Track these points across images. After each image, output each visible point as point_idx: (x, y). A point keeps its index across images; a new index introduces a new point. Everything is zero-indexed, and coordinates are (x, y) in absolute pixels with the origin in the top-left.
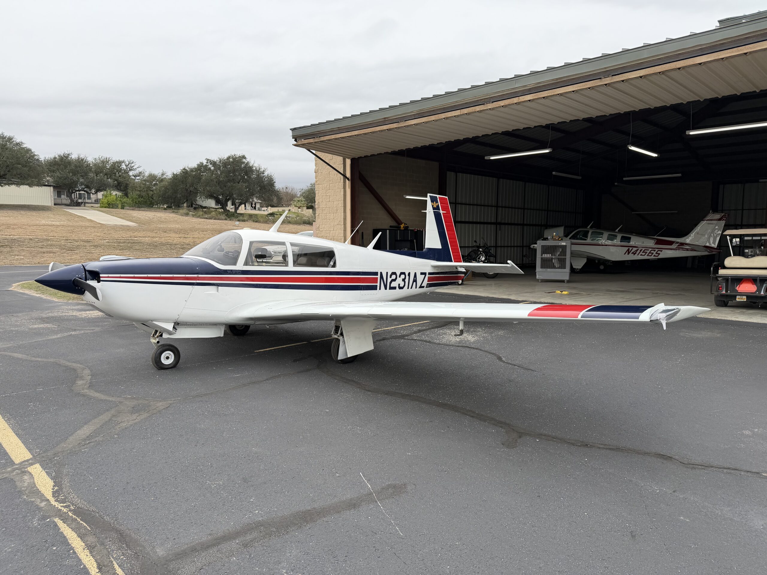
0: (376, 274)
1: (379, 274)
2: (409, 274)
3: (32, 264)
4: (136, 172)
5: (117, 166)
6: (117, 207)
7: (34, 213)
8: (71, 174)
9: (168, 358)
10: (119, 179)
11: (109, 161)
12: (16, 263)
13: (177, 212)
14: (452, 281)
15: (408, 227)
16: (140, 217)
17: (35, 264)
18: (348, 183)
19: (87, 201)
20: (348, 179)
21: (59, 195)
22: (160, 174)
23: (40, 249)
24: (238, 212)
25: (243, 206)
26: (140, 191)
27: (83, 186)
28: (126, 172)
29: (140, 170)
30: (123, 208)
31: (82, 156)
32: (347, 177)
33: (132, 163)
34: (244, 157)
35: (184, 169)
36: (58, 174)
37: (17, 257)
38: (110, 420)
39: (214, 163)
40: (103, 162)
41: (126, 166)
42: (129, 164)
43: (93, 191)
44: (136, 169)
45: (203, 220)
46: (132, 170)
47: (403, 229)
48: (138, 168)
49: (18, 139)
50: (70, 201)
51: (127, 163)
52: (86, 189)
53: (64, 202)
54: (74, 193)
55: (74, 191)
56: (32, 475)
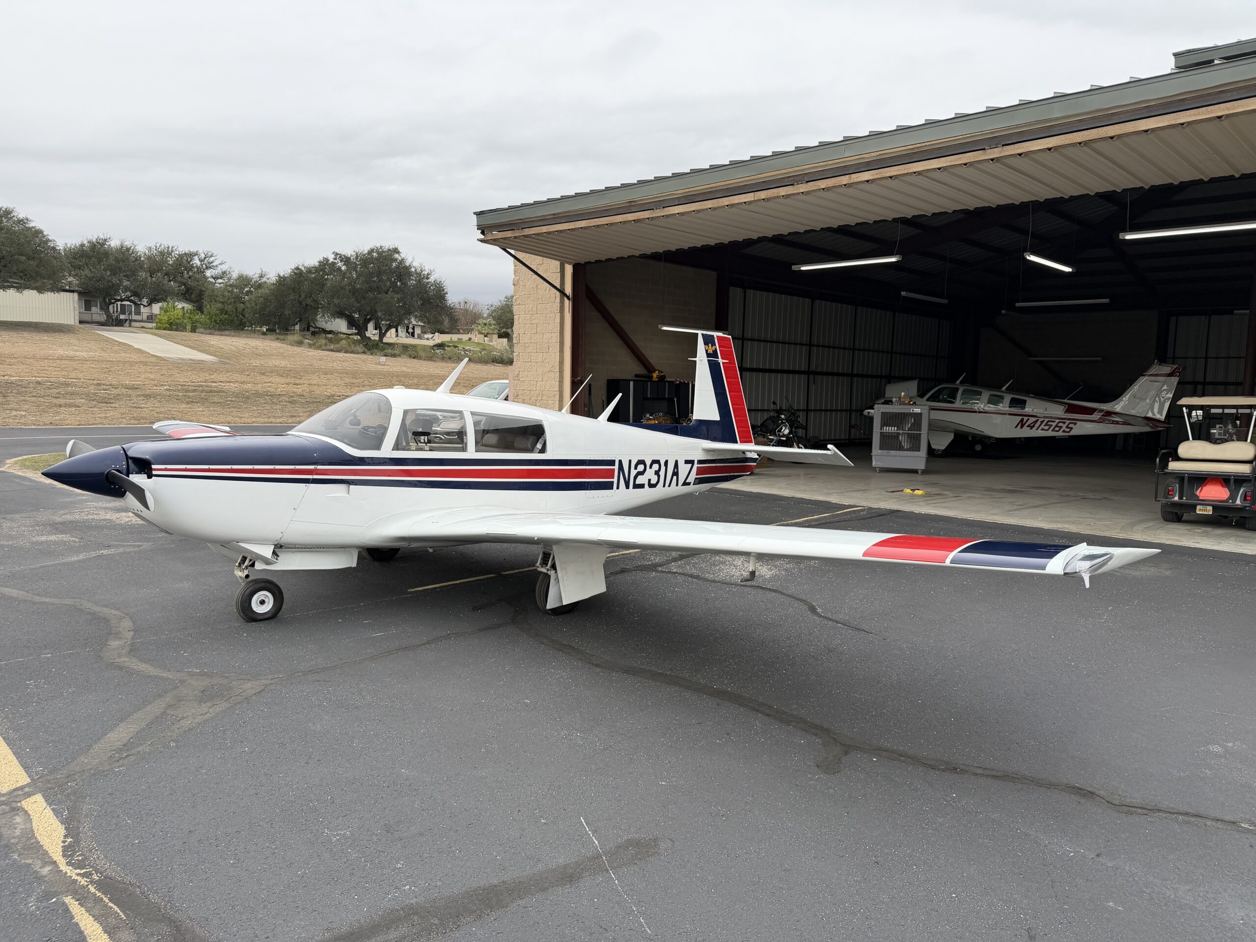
0: (612, 463)
1: (617, 464)
2: (666, 463)
3: (39, 425)
4: (217, 271)
5: (185, 260)
6: (184, 329)
7: (45, 337)
8: (108, 273)
9: (262, 602)
10: (189, 283)
11: (172, 251)
12: (12, 423)
13: (284, 340)
14: (735, 474)
15: (664, 377)
16: (222, 346)
17: (44, 425)
18: (568, 304)
19: (134, 317)
20: (568, 298)
21: (88, 307)
22: (257, 276)
23: (54, 401)
24: (385, 340)
25: (393, 330)
26: (223, 303)
27: (129, 294)
28: (201, 271)
29: (224, 268)
30: (193, 330)
31: (127, 244)
32: (565, 295)
33: (211, 256)
34: (396, 251)
35: (297, 268)
36: (87, 272)
37: (14, 413)
38: (164, 713)
39: (346, 260)
40: (162, 253)
41: (201, 261)
42: (205, 258)
43: (145, 301)
44: (217, 266)
45: (326, 353)
46: (210, 268)
47: (657, 380)
48: (220, 264)
49: (21, 213)
50: (105, 318)
51: (203, 256)
52: (132, 298)
53: (97, 318)
54: (113, 303)
55: (113, 301)
56: (29, 816)
